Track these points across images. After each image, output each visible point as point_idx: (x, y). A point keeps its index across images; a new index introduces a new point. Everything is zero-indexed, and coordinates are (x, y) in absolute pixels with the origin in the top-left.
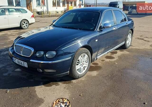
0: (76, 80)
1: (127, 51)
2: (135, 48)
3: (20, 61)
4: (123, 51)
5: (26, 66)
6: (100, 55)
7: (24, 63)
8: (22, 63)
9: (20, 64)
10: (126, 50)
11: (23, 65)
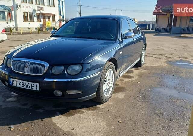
0: (103, 104)
1: (143, 69)
2: (149, 65)
3: (25, 82)
4: (138, 69)
5: (36, 89)
6: (122, 72)
7: (33, 85)
8: (30, 85)
9: (25, 87)
10: (141, 68)
11: (30, 88)
